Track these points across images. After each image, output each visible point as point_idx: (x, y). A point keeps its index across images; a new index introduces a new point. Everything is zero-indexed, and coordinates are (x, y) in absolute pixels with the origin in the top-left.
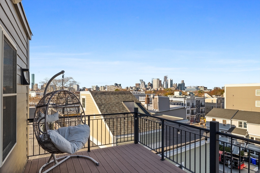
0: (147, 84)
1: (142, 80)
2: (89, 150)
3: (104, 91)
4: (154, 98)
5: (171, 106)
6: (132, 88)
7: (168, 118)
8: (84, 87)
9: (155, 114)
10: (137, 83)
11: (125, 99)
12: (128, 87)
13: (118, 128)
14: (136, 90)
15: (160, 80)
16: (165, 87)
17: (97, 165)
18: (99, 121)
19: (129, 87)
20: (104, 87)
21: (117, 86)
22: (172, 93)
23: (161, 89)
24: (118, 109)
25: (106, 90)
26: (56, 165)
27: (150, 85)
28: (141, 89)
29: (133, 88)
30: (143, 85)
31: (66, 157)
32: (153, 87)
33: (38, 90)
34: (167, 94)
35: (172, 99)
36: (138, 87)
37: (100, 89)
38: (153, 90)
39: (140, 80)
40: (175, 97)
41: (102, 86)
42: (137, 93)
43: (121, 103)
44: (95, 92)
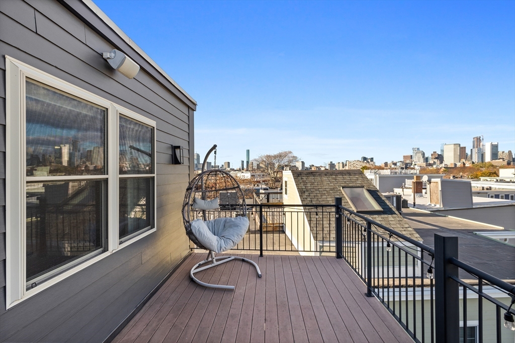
0: (430, 156)
1: (418, 149)
2: (261, 255)
3: (343, 169)
4: (430, 183)
5: (476, 200)
6: (395, 164)
7: (461, 222)
8: (311, 165)
9: (429, 212)
10: (406, 155)
11: (347, 183)
12: (387, 163)
13: (325, 229)
14: (404, 167)
15: (461, 146)
16: (475, 159)
17: (259, 276)
18: (295, 214)
19: (389, 162)
20: (343, 163)
21: (365, 161)
22: (493, 172)
23: (464, 164)
24: (331, 199)
25: (347, 168)
26: (213, 265)
27: (437, 156)
28: (415, 165)
29: (398, 164)
30: (419, 158)
31: (229, 257)
32: (443, 160)
33: (253, 170)
34: (479, 173)
35: (490, 186)
36: (408, 161)
37: (337, 168)
38: (444, 166)
39: (413, 148)
40: (502, 181)
41: (339, 163)
42: (401, 172)
43: (339, 189)
44: (327, 171)
